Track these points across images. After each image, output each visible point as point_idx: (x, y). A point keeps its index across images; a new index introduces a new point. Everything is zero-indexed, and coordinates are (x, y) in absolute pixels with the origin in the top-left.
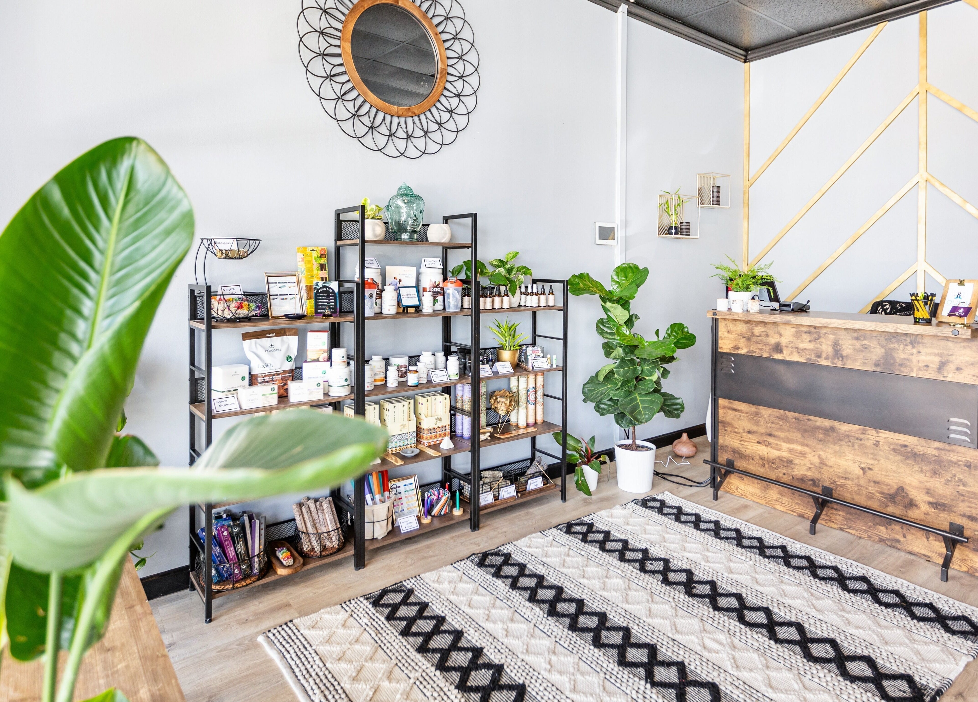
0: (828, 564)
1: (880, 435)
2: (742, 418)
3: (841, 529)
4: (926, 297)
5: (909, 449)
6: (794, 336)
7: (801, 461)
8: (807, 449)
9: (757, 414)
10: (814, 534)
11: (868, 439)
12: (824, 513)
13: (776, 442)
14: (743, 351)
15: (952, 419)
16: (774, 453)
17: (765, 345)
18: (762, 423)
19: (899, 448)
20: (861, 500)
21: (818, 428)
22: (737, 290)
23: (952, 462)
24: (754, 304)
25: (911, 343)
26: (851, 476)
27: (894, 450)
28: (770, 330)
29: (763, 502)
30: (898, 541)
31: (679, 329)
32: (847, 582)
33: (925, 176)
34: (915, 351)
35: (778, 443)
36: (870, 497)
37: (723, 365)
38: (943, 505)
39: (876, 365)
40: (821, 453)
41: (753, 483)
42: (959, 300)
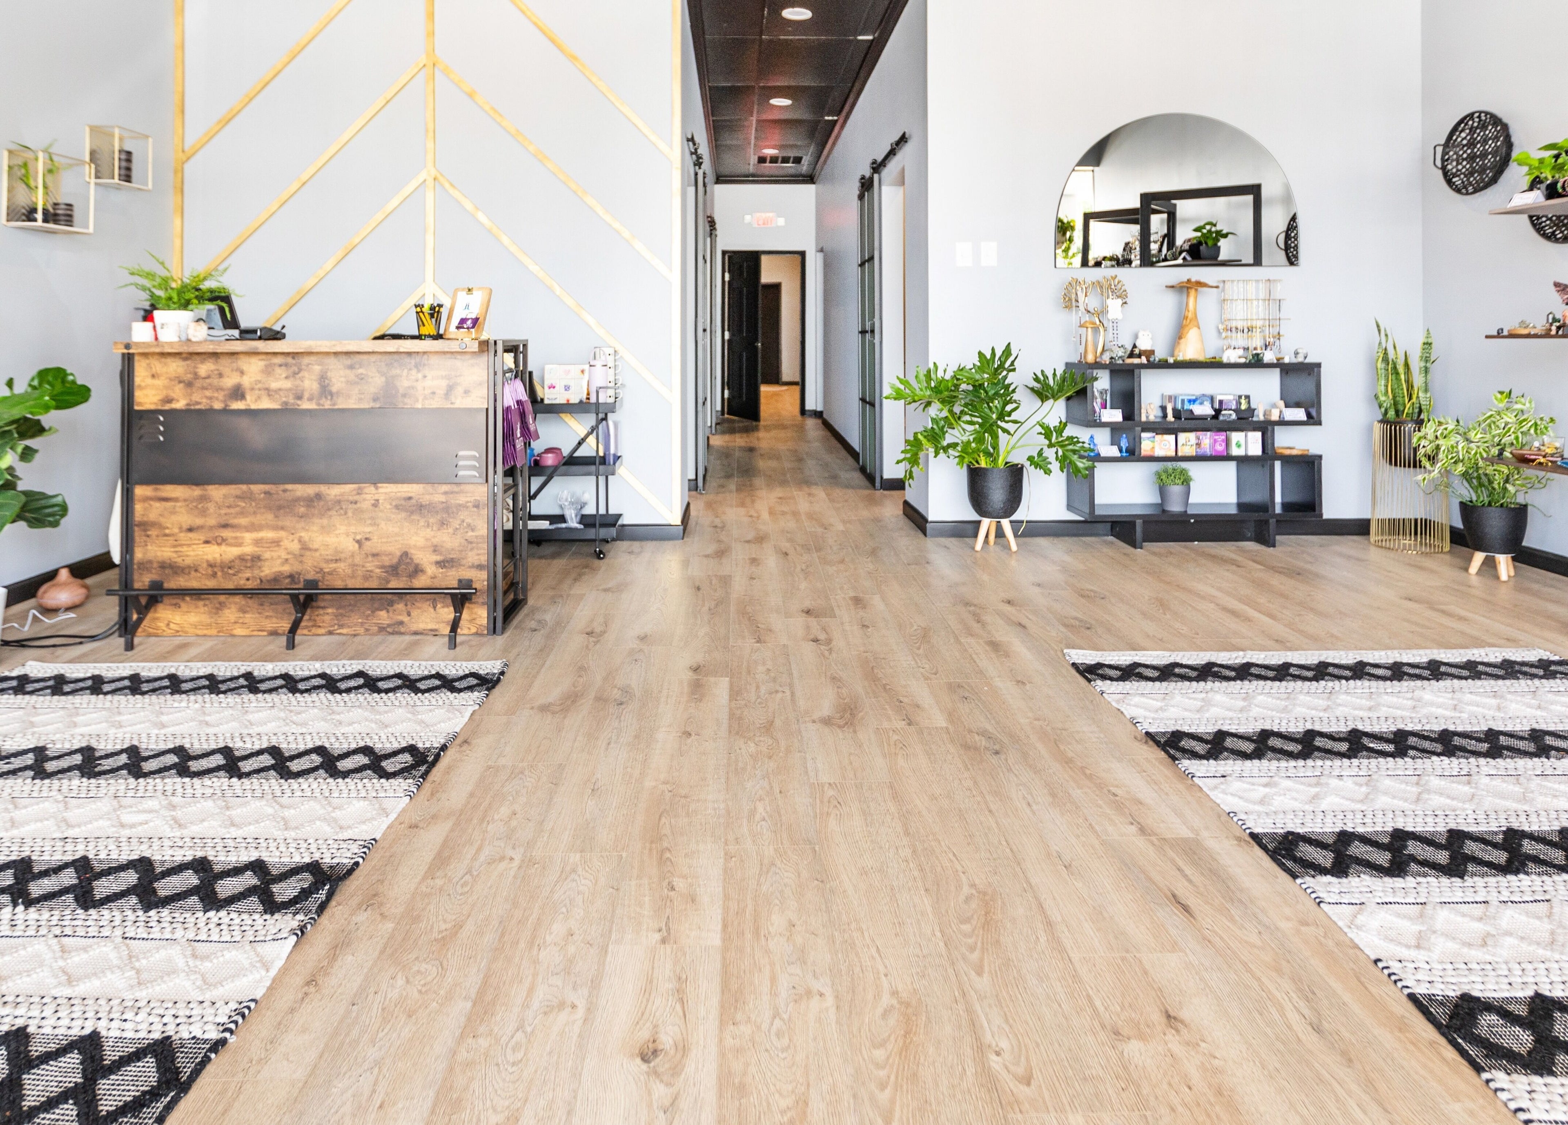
0: (313, 673)
1: (381, 490)
2: (177, 509)
3: (330, 633)
4: (432, 308)
5: (413, 501)
6: (263, 372)
7: (273, 554)
8: (282, 534)
9: (203, 498)
10: (293, 647)
11: (364, 500)
12: (306, 617)
13: (234, 535)
14: (180, 404)
15: (461, 453)
16: (230, 552)
17: (217, 390)
18: (211, 511)
19: (403, 502)
20: (356, 583)
21: (297, 500)
22: (168, 308)
23: (460, 505)
24: (199, 328)
25: (416, 366)
26: (343, 556)
27: (397, 507)
28: (225, 365)
29: (214, 632)
30: (401, 623)
31: (55, 378)
32: (338, 684)
33: (434, 172)
34: (420, 376)
35: (238, 534)
36: (367, 577)
37: (142, 431)
38: (452, 560)
39: (375, 400)
40: (303, 534)
41: (197, 607)
42: (467, 311)
